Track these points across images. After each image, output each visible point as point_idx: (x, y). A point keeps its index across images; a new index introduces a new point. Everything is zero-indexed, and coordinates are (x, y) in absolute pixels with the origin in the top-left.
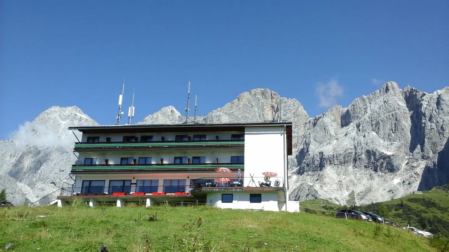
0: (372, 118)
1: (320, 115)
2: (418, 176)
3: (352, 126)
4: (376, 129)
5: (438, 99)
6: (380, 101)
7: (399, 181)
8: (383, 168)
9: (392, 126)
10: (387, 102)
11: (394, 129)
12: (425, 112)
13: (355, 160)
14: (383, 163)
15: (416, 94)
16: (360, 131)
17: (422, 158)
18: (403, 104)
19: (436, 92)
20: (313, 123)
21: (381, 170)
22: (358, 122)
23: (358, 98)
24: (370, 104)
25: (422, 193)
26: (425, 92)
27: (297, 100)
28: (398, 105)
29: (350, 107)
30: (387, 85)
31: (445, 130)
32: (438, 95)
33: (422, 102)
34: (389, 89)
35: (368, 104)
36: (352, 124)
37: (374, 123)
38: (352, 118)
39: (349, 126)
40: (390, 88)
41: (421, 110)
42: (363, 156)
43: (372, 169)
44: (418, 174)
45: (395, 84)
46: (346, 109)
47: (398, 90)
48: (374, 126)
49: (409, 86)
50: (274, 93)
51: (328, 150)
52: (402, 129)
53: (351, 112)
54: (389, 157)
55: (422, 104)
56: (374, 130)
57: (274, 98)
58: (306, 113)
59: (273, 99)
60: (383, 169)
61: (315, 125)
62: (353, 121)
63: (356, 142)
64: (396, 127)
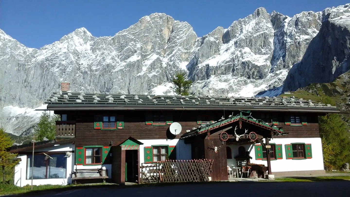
0: (246, 37)
1: (206, 35)
2: (280, 81)
4: (250, 46)
5: (296, 21)
6: (253, 23)
7: (266, 85)
8: (254, 75)
9: (261, 43)
10: (258, 24)
11: (263, 45)
12: (286, 32)
13: (233, 70)
14: (254, 72)
15: (280, 18)
16: (238, 47)
17: (284, 67)
18: (270, 25)
19: (295, 15)
20: (200, 42)
21: (253, 78)
22: (236, 40)
23: (236, 21)
24: (245, 25)
25: (290, 93)
26: (287, 16)
27: (188, 23)
28: (267, 26)
29: (229, 29)
30: (258, 10)
31: (301, 46)
32: (297, 18)
33: (284, 24)
34: (260, 14)
35: (244, 26)
36: (231, 42)
37: (248, 40)
38: (231, 37)
39: (229, 44)
40: (260, 13)
41: (284, 30)
42: (239, 67)
43: (246, 76)
44: (281, 80)
45: (264, 9)
46: (226, 30)
47: (267, 14)
48: (248, 43)
49: (275, 11)
50: (170, 17)
51: (213, 62)
52: (269, 45)
53: (231, 33)
54: (259, 67)
55: (284, 26)
56: (248, 46)
57: (169, 21)
58: (195, 34)
59: (169, 22)
60: (254, 76)
61: (202, 43)
62: (231, 39)
63: (234, 56)
64: (265, 44)
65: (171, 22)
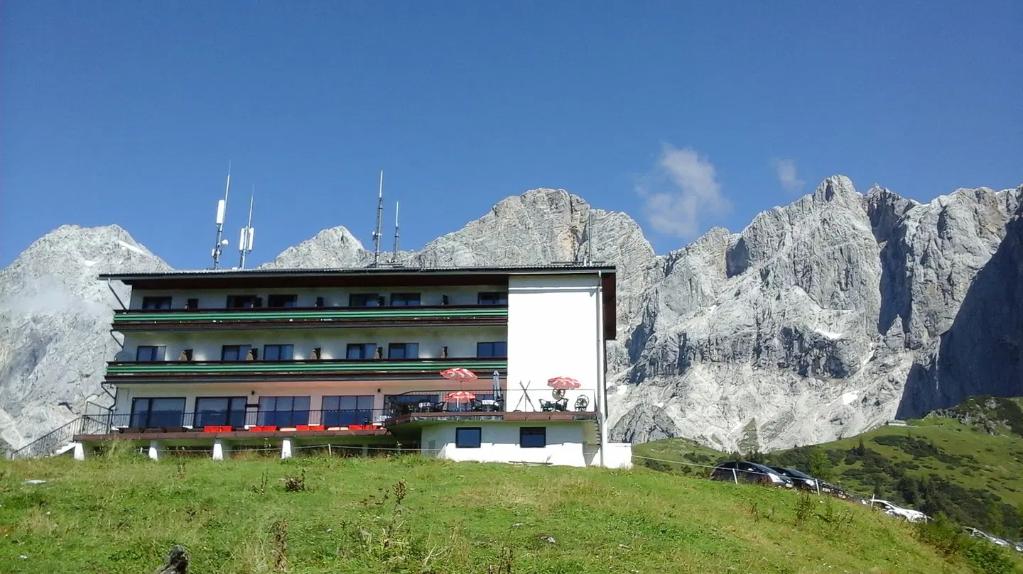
0: (795, 257)
1: (680, 250)
2: (896, 387)
3: (751, 273)
4: (805, 283)
5: (941, 215)
6: (814, 219)
7: (855, 397)
8: (819, 368)
9: (839, 274)
10: (828, 221)
11: (843, 281)
12: (912, 244)
13: (758, 351)
14: (819, 358)
15: (892, 204)
16: (770, 286)
17: (906, 347)
18: (864, 227)
19: (936, 199)
20: (663, 268)
21: (815, 373)
22: (765, 265)
23: (765, 213)
24: (792, 225)
25: (905, 425)
26: (912, 201)
27: (628, 216)
28: (854, 229)
29: (746, 233)
30: (829, 182)
31: (956, 285)
32: (942, 206)
33: (906, 222)
34: (834, 193)
35: (787, 226)
36: (750, 270)
37: (799, 268)
38: (751, 258)
39: (744, 275)
40: (835, 191)
41: (904, 240)
42: (776, 342)
43: (794, 370)
44: (897, 383)
45: (847, 182)
46: (738, 236)
47: (854, 196)
48: (800, 275)
49: (878, 187)
50: (577, 200)
51: (698, 328)
52: (862, 283)
53: (749, 245)
54: (832, 344)
55: (905, 227)
56: (800, 284)
57: (576, 211)
58: (649, 246)
59: (574, 213)
60: (819, 370)
61: (668, 271)
62: (752, 263)
63: (760, 310)
64: (849, 278)
65: (579, 212)
